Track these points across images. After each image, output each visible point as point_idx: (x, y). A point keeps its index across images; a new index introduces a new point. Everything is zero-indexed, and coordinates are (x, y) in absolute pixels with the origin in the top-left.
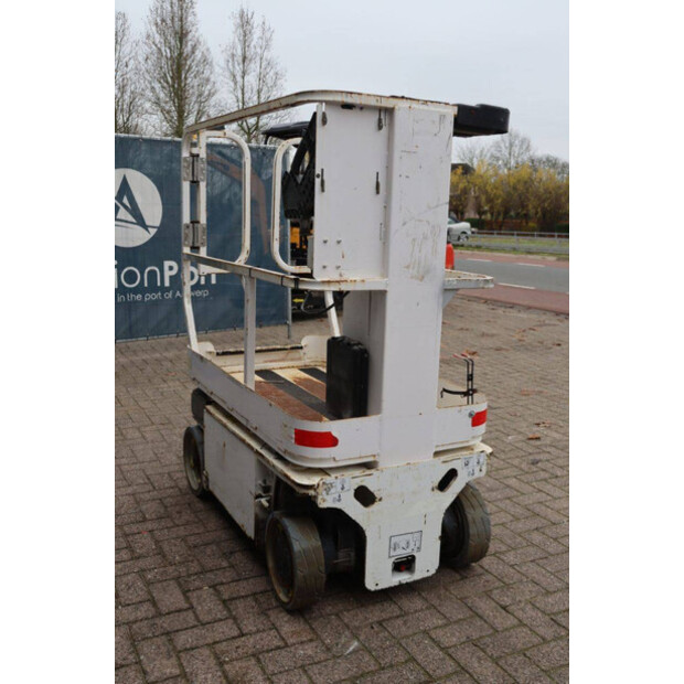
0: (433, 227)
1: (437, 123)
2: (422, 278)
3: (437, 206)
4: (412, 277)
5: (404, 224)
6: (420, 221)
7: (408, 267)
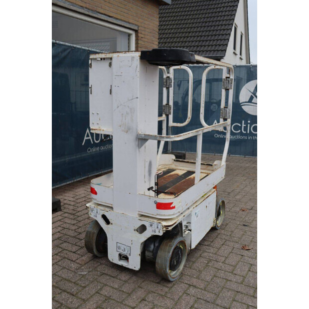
0: (131, 109)
1: (131, 61)
2: (127, 132)
3: (132, 99)
4: (122, 131)
5: (118, 107)
6: (125, 106)
7: (120, 126)
